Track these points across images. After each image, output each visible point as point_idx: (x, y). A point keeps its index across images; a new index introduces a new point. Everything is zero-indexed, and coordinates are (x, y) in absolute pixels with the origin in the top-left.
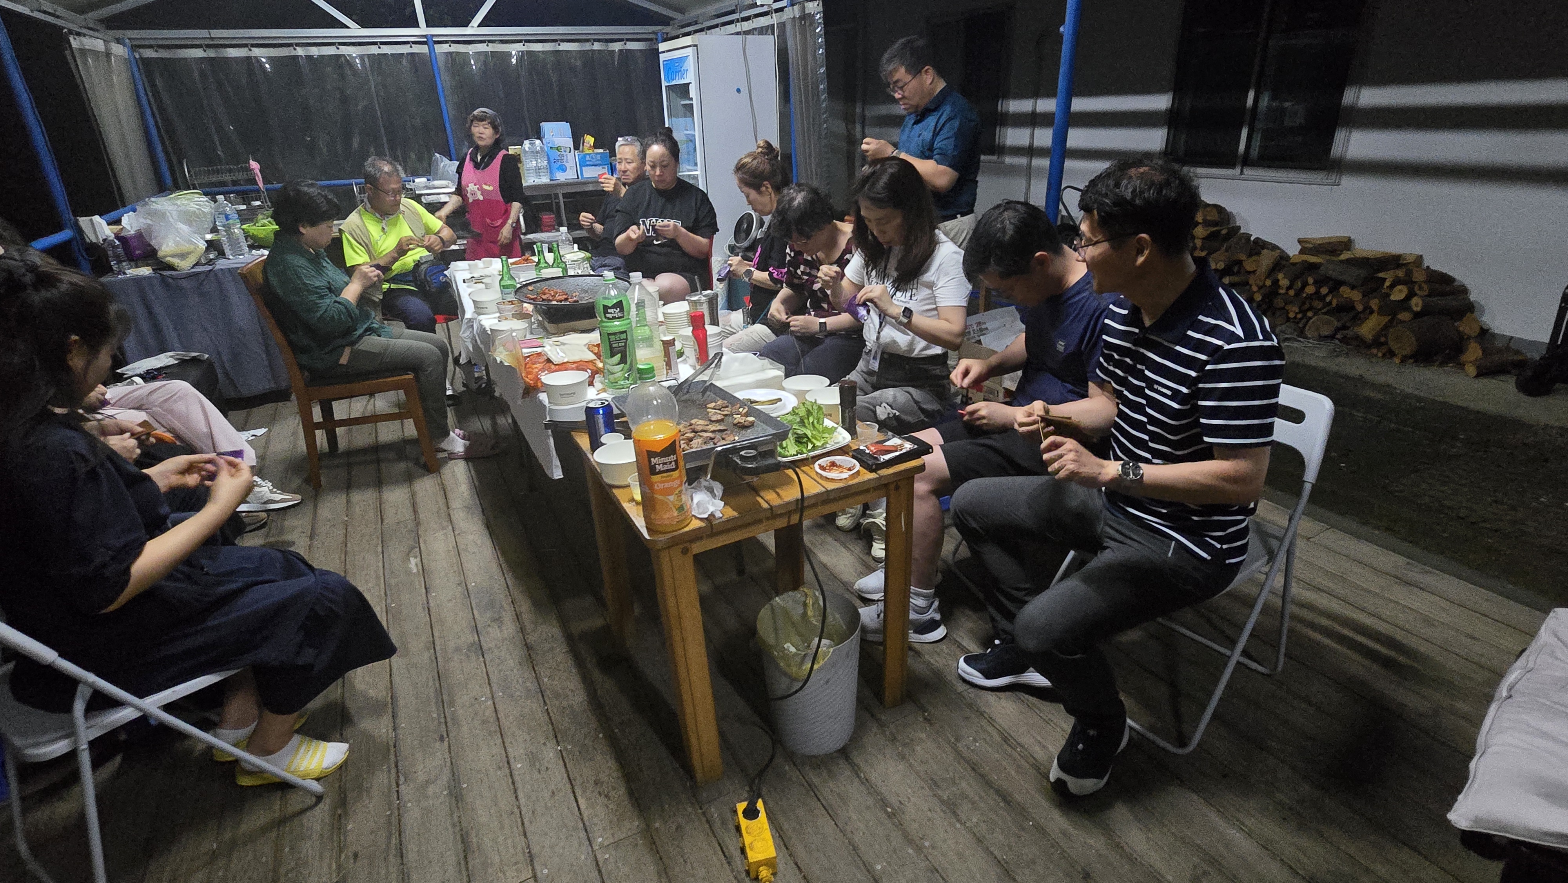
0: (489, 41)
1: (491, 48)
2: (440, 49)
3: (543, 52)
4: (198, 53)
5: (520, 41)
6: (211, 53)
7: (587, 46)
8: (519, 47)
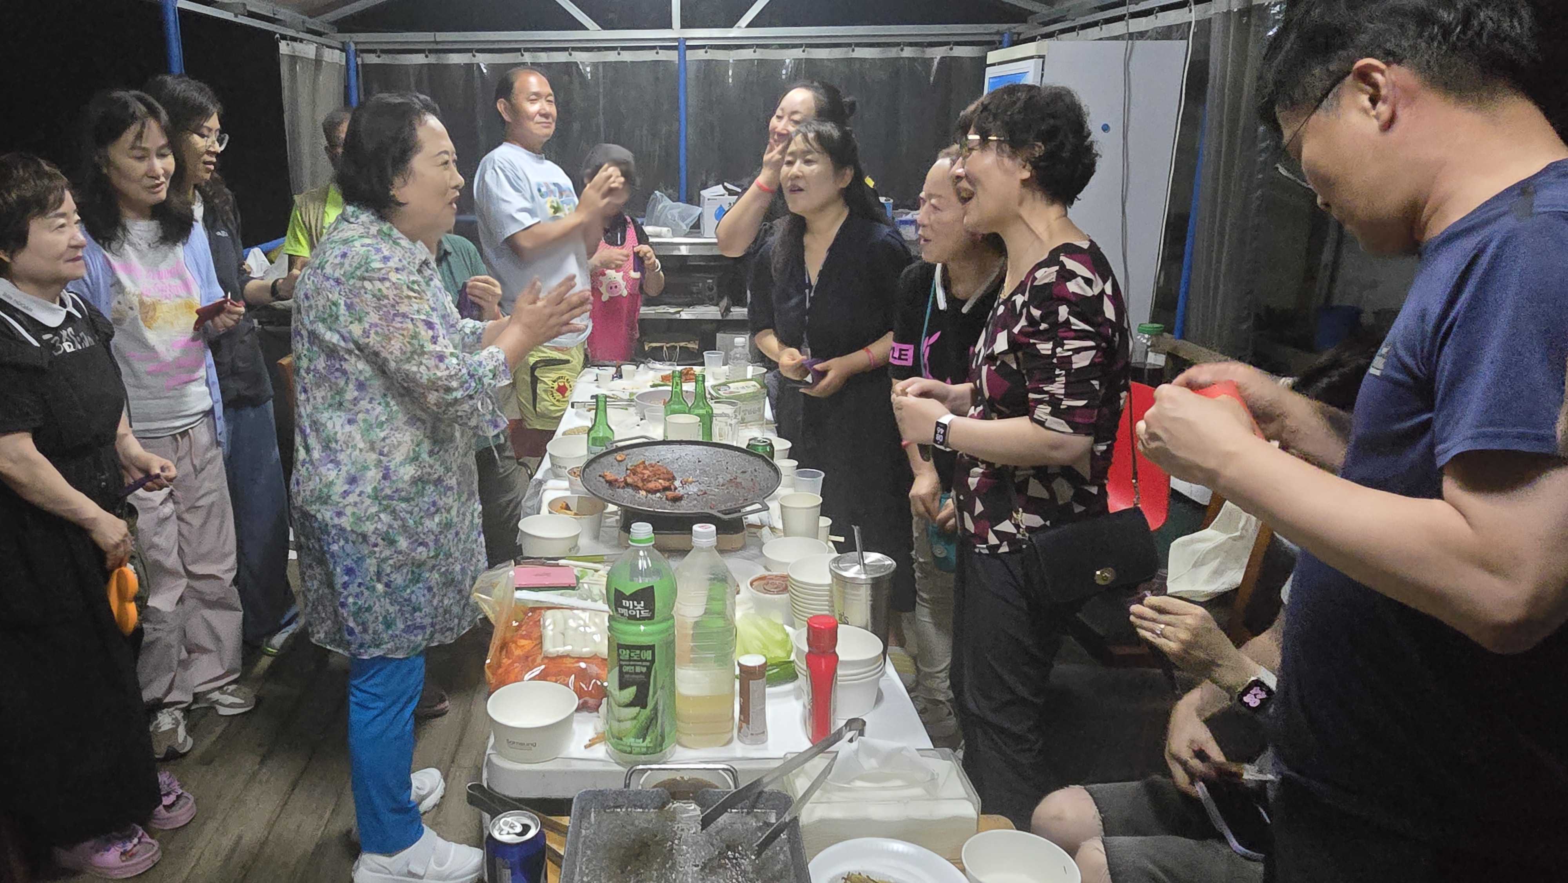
0: (758, 46)
1: (760, 54)
2: (691, 55)
3: (828, 60)
4: (419, 59)
5: (800, 46)
6: (432, 59)
7: (893, 53)
8: (798, 53)
